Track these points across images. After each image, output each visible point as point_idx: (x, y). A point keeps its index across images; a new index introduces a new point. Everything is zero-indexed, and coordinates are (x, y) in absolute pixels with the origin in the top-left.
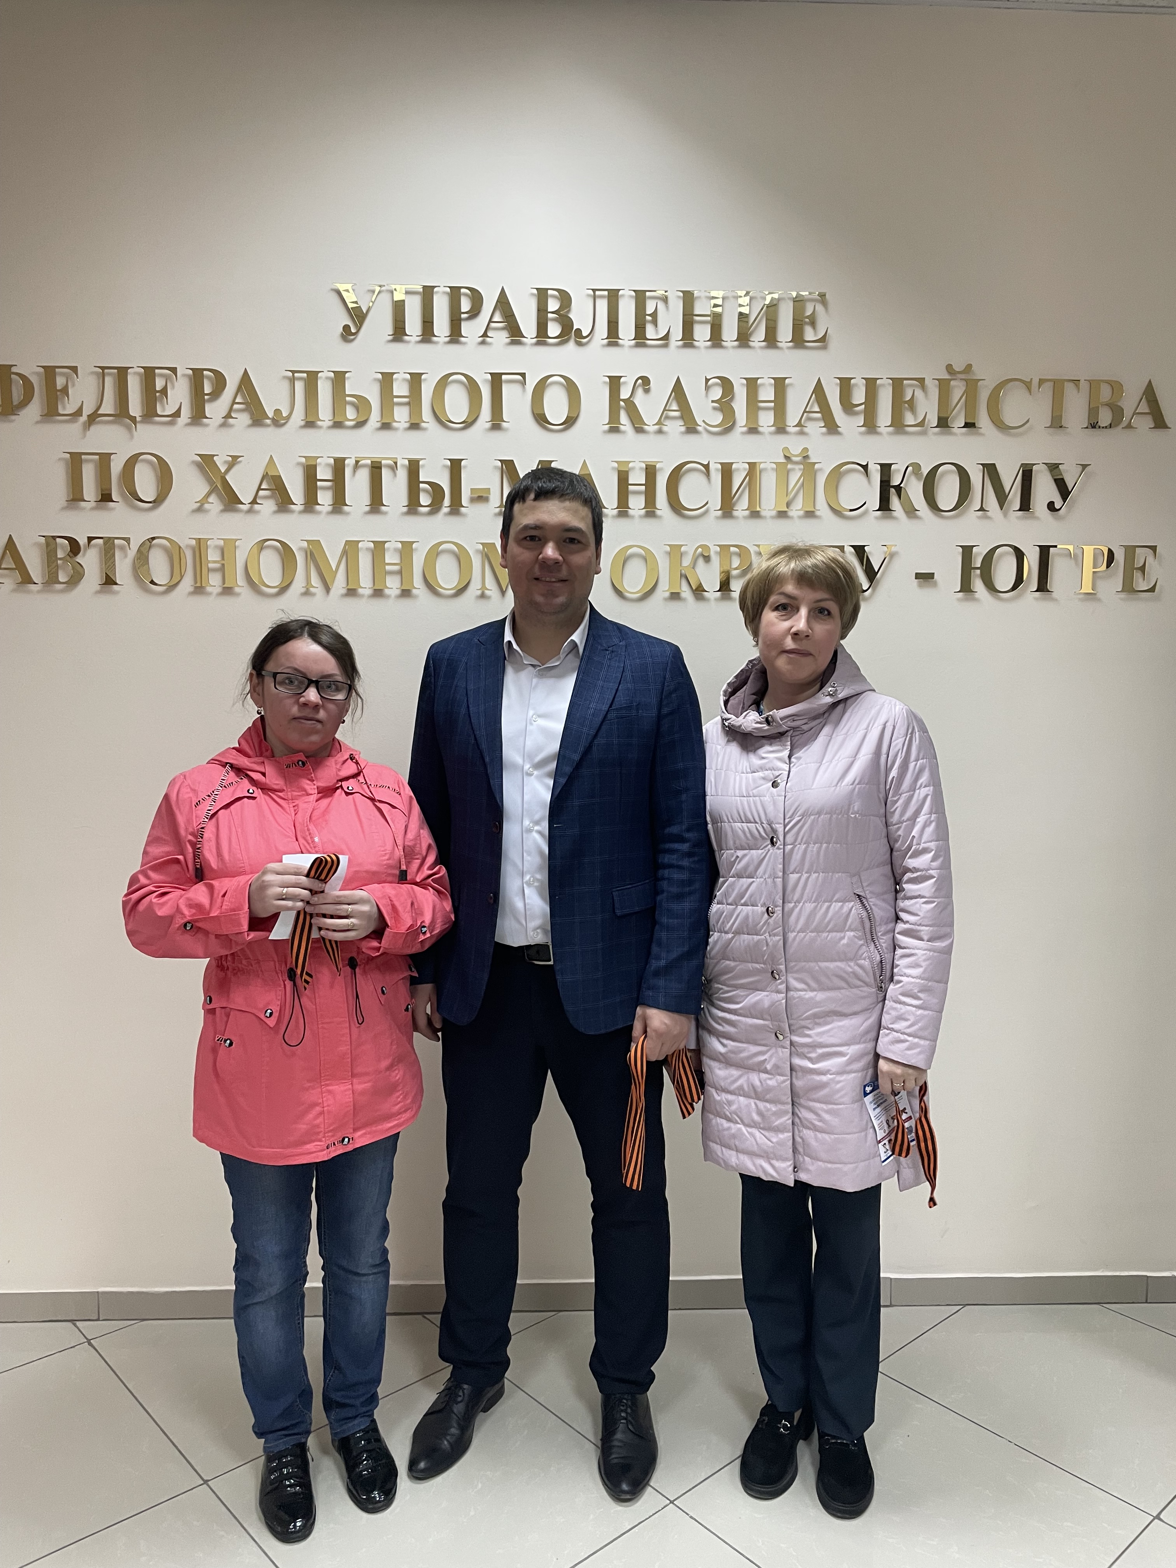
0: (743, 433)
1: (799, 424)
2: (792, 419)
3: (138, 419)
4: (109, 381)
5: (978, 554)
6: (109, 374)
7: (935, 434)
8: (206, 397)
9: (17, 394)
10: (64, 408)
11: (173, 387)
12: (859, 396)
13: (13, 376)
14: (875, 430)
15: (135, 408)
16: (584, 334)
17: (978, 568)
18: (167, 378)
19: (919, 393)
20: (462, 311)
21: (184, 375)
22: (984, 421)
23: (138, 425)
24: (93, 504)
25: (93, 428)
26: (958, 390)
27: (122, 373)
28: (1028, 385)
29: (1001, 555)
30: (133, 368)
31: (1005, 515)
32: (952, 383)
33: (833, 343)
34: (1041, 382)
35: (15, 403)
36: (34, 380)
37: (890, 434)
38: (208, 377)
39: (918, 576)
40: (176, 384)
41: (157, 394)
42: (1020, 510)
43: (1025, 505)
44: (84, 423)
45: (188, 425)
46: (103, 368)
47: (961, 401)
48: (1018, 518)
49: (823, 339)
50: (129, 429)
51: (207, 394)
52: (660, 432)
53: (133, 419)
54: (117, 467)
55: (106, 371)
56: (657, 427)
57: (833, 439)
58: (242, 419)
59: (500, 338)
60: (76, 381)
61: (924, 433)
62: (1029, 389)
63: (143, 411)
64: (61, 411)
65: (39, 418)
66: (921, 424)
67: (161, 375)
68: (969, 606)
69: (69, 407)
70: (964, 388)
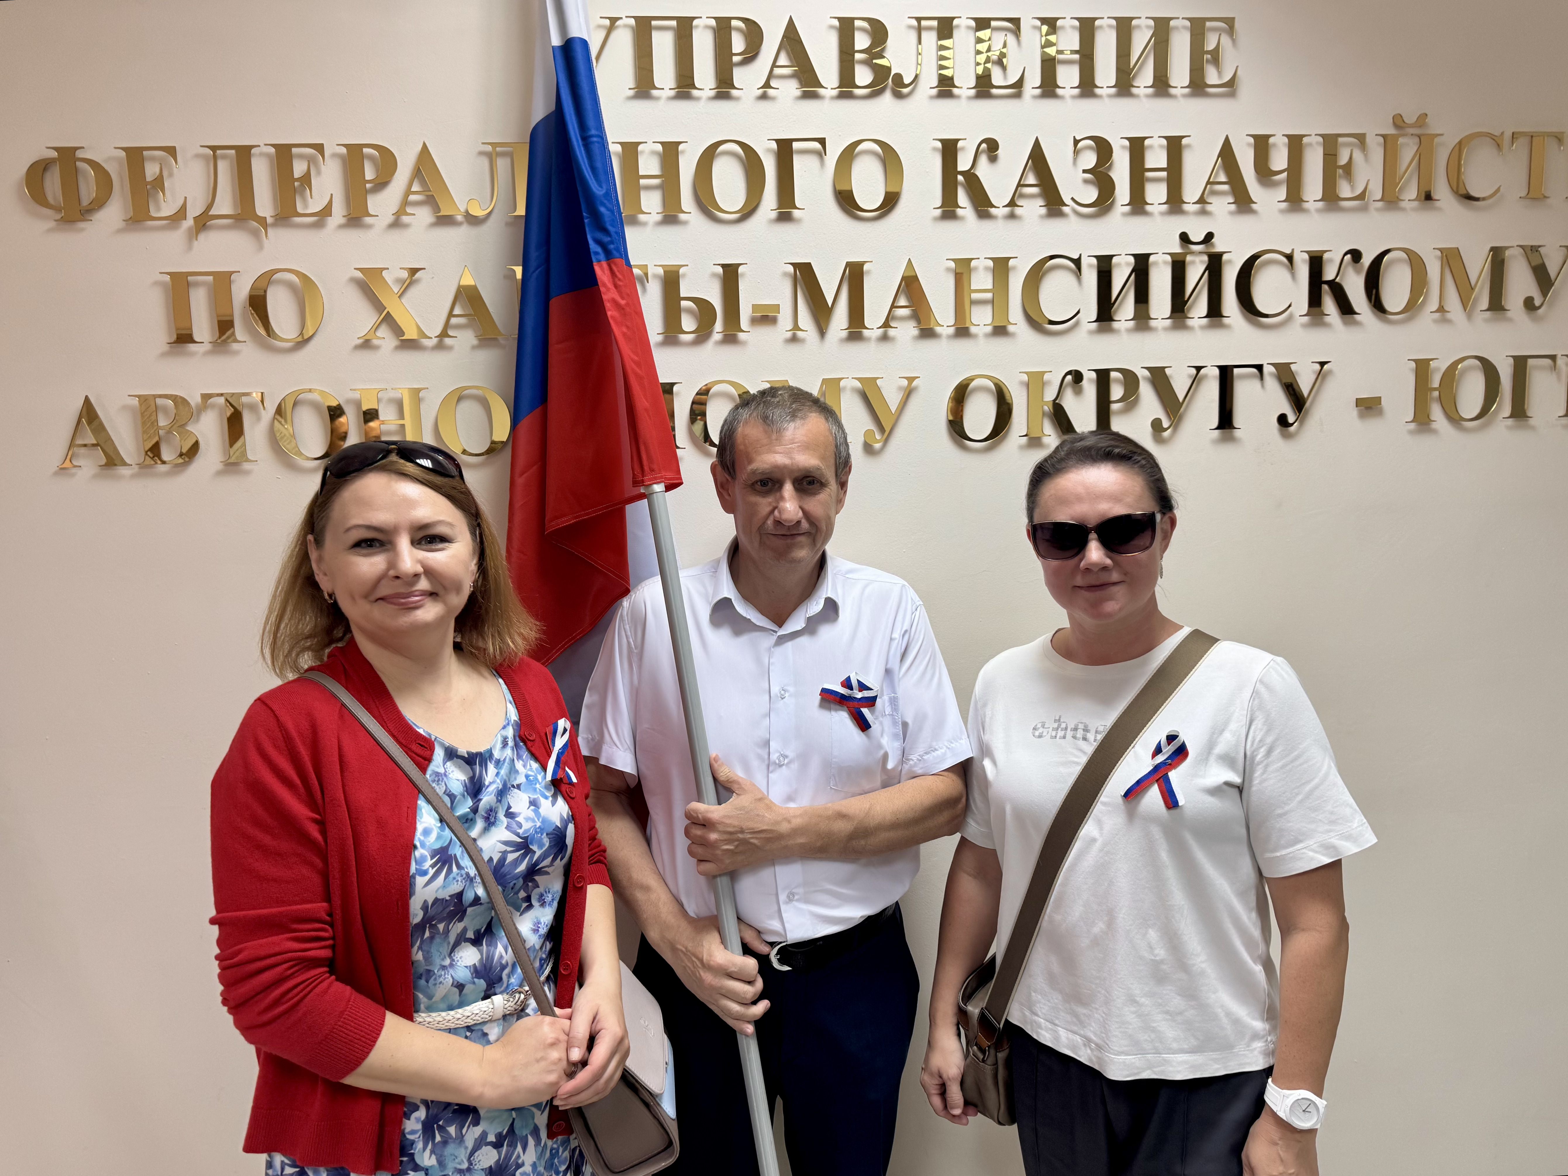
0: (1125, 215)
1: (1202, 201)
2: (1191, 191)
3: (270, 220)
4: (222, 166)
5: (1438, 369)
6: (224, 157)
7: (1377, 210)
8: (368, 186)
9: (88, 190)
10: (158, 209)
11: (319, 173)
12: (1279, 160)
13: (78, 163)
14: (1300, 205)
15: (264, 205)
16: (907, 81)
17: (1435, 389)
18: (310, 160)
19: (1358, 156)
20: (734, 52)
21: (334, 155)
22: (1442, 191)
23: (270, 230)
24: (207, 347)
25: (202, 237)
26: (1408, 151)
27: (244, 154)
28: (1497, 142)
29: (1464, 371)
30: (259, 146)
31: (1469, 316)
32: (1401, 140)
33: (1245, 88)
34: (1514, 136)
35: (85, 202)
36: (112, 169)
37: (1319, 211)
38: (371, 158)
39: (1359, 402)
40: (323, 168)
41: (296, 184)
42: (1487, 310)
43: (1496, 305)
44: (190, 229)
45: (341, 227)
46: (214, 148)
47: (1413, 164)
48: (1486, 321)
49: (1231, 83)
50: (255, 234)
51: (369, 182)
52: (1012, 216)
53: (262, 221)
54: (241, 291)
55: (218, 152)
56: (1008, 209)
57: (1246, 220)
58: (422, 216)
59: (787, 89)
60: (175, 169)
61: (1364, 209)
62: (1499, 146)
63: (275, 208)
64: (153, 214)
65: (122, 224)
66: (1361, 197)
67: (301, 156)
68: (1425, 442)
69: (167, 207)
70: (1415, 148)
